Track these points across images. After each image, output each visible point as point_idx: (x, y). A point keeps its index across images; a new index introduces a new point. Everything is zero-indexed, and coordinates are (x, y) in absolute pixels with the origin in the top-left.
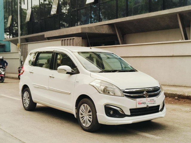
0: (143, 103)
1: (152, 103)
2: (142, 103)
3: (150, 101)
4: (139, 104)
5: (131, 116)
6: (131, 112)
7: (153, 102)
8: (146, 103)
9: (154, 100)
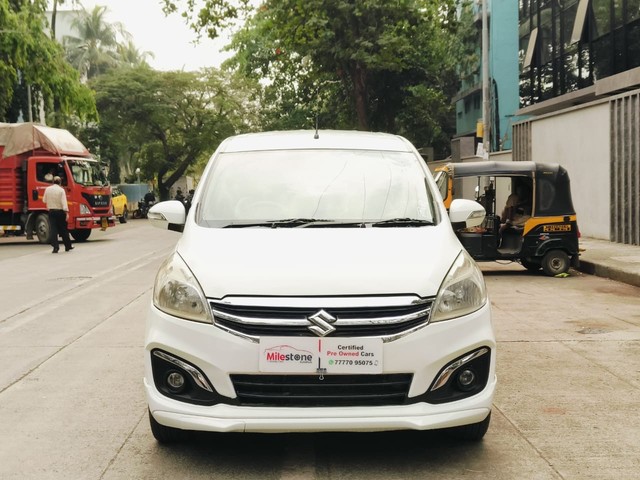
0: (297, 357)
1: (351, 363)
2: (288, 358)
3: (338, 351)
4: (273, 357)
5: (241, 401)
6: (237, 388)
7: (354, 359)
8: (315, 361)
9: (365, 350)
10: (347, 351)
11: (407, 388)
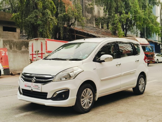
0: (29, 86)
1: (36, 89)
2: (27, 86)
3: (34, 86)
4: (25, 86)
8: (31, 87)
9: (39, 86)
10: (36, 86)
11: (46, 96)
